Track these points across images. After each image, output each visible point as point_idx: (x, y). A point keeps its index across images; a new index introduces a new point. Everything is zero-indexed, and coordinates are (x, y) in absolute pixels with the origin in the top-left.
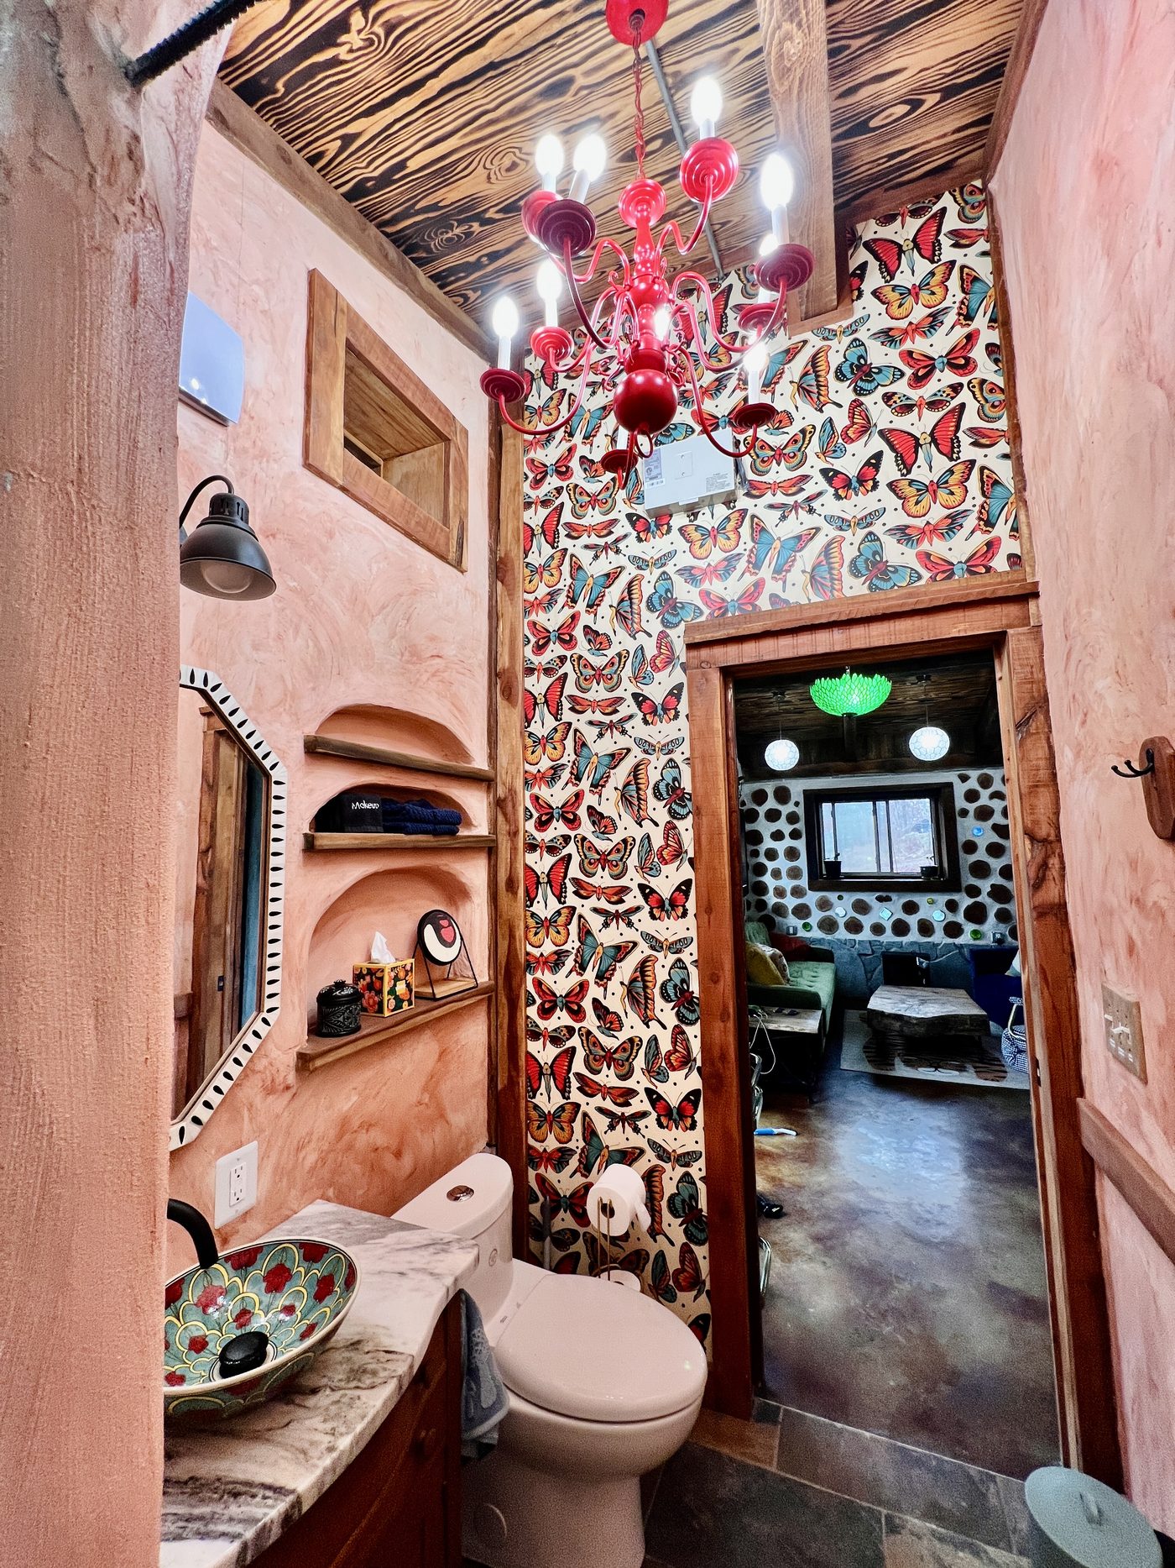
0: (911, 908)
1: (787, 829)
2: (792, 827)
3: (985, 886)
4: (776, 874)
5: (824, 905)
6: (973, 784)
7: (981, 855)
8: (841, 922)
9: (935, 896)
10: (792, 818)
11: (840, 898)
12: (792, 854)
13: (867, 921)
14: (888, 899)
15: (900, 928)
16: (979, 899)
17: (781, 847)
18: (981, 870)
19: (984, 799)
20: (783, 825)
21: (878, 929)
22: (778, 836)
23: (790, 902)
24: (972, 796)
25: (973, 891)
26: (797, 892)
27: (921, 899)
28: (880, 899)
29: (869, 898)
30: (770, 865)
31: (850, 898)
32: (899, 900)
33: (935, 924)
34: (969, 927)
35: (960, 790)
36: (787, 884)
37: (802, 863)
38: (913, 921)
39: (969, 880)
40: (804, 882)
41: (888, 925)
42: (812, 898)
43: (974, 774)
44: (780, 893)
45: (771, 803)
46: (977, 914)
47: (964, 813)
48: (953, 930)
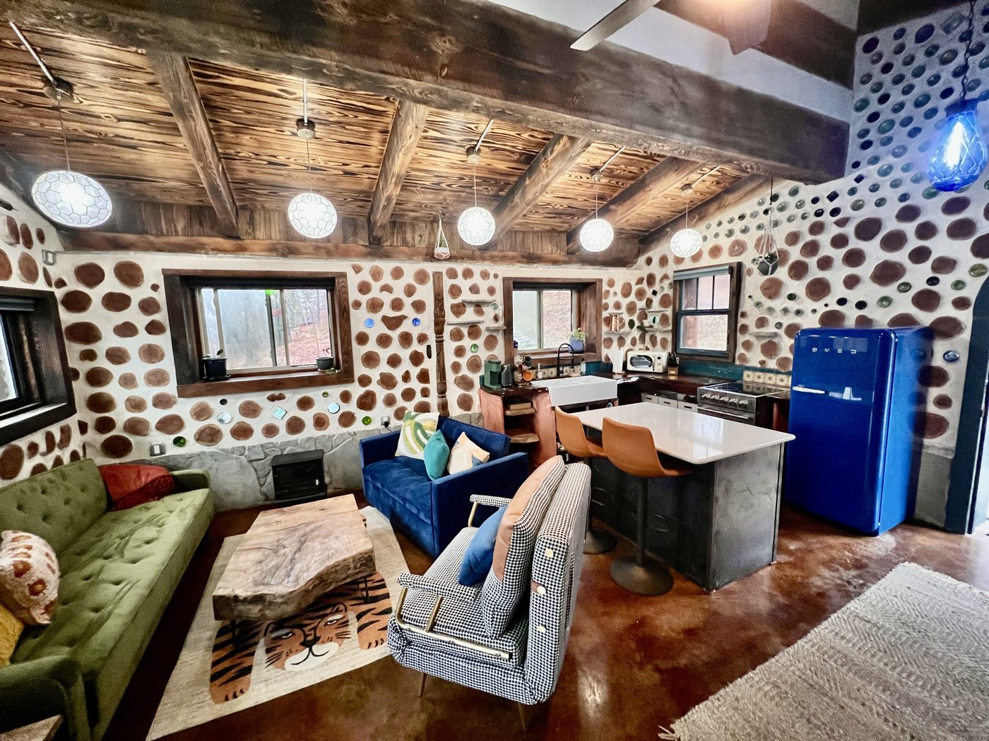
0: (305, 404)
1: (141, 321)
2: (149, 319)
3: (375, 374)
4: (128, 381)
5: (201, 413)
6: (365, 276)
7: (372, 346)
8: (226, 430)
9: (329, 389)
10: (148, 306)
11: (223, 402)
12: (151, 353)
13: (257, 424)
14: (281, 397)
15: (295, 426)
16: (369, 388)
17: (132, 345)
18: (370, 360)
19: (375, 293)
20: (133, 315)
21: (270, 431)
22: (126, 330)
23: (152, 415)
24: (364, 288)
25: (365, 381)
26: (161, 402)
27: (314, 393)
28: (272, 399)
29: (260, 398)
30: (116, 371)
31: (236, 401)
32: (293, 396)
33: (330, 416)
34: (360, 414)
35: (353, 282)
36: (146, 392)
37: (168, 364)
38: (307, 416)
39: (360, 369)
40: (171, 388)
41: (282, 426)
42: (184, 408)
43: (367, 265)
44: (136, 405)
45: (111, 284)
46: (367, 402)
47: (357, 304)
48: (347, 419)
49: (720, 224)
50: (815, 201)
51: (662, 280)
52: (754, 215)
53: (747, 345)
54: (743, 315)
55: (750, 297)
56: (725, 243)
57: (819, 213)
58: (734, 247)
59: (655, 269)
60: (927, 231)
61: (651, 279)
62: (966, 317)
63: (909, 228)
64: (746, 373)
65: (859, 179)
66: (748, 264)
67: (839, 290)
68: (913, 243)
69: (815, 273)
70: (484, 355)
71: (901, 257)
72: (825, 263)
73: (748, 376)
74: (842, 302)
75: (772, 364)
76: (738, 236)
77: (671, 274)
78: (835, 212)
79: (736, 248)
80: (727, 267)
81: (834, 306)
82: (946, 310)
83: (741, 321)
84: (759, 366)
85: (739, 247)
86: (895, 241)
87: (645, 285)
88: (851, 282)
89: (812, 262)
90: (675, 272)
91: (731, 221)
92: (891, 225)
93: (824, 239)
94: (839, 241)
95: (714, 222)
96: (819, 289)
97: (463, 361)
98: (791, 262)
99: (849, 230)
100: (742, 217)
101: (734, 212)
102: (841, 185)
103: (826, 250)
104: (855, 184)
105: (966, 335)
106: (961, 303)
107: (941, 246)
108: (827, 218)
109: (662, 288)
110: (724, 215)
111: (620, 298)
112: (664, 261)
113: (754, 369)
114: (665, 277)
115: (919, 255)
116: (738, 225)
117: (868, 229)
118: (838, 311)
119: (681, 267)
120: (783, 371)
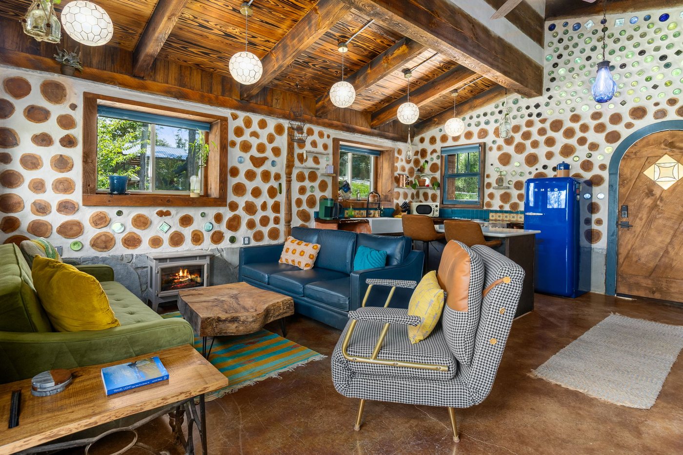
0: (186, 221)
1: (57, 133)
2: (65, 132)
3: (241, 201)
4: (38, 186)
5: (100, 221)
6: (240, 122)
7: (241, 178)
8: (119, 239)
9: (206, 210)
10: (66, 122)
11: (119, 213)
12: (62, 163)
13: (146, 235)
14: (168, 214)
15: (177, 239)
16: (236, 213)
17: (46, 154)
18: (239, 189)
19: (246, 137)
20: (51, 127)
21: (156, 242)
22: (44, 140)
23: (56, 219)
24: (239, 132)
25: (233, 206)
26: (66, 207)
27: (194, 213)
28: (161, 214)
29: (150, 212)
30: (28, 176)
31: (130, 213)
32: (177, 213)
33: (205, 234)
34: (228, 234)
35: (232, 125)
36: (52, 198)
37: (76, 175)
38: (187, 232)
39: (231, 197)
40: (77, 196)
41: (166, 238)
42: (85, 215)
43: (242, 115)
44: (42, 208)
45: (36, 98)
46: (234, 224)
47: (233, 144)
48: (217, 238)
49: (471, 118)
50: (528, 108)
51: (432, 153)
52: (492, 114)
53: (491, 196)
54: (488, 176)
55: (492, 165)
56: (475, 130)
57: (530, 115)
58: (481, 133)
59: (427, 145)
60: (584, 128)
61: (423, 153)
62: (605, 174)
63: (576, 126)
64: (491, 214)
65: (550, 98)
66: (489, 144)
67: (543, 161)
68: (579, 134)
69: (529, 150)
70: (318, 195)
71: (573, 141)
72: (535, 144)
73: (493, 216)
74: (545, 167)
75: (507, 207)
76: (483, 126)
77: (439, 150)
78: (539, 115)
79: (482, 133)
80: (478, 145)
81: (541, 170)
82: (596, 171)
83: (487, 180)
84: (498, 209)
85: (483, 133)
86: (569, 133)
87: (419, 157)
88: (549, 155)
89: (528, 143)
90: (442, 148)
91: (478, 116)
92: (568, 124)
93: (534, 130)
94: (542, 132)
95: (467, 116)
96: (532, 160)
97: (304, 198)
98: (515, 143)
99: (547, 125)
100: (485, 115)
101: (480, 111)
102: (542, 100)
103: (535, 136)
104: (548, 100)
105: (606, 184)
106: (603, 167)
107: (592, 136)
108: (534, 118)
109: (432, 159)
110: (474, 112)
111: (404, 163)
112: (433, 140)
113: (496, 212)
114: (434, 151)
115: (582, 141)
116: (483, 119)
117: (556, 125)
118: (543, 173)
119: (445, 145)
120: (514, 211)
